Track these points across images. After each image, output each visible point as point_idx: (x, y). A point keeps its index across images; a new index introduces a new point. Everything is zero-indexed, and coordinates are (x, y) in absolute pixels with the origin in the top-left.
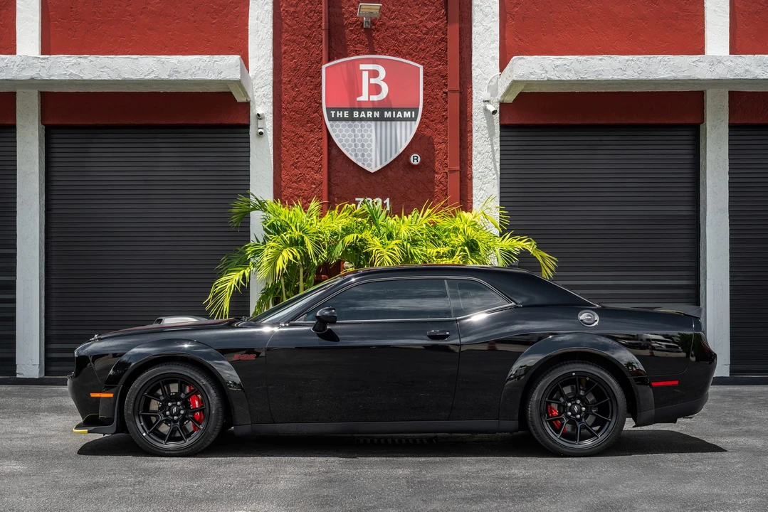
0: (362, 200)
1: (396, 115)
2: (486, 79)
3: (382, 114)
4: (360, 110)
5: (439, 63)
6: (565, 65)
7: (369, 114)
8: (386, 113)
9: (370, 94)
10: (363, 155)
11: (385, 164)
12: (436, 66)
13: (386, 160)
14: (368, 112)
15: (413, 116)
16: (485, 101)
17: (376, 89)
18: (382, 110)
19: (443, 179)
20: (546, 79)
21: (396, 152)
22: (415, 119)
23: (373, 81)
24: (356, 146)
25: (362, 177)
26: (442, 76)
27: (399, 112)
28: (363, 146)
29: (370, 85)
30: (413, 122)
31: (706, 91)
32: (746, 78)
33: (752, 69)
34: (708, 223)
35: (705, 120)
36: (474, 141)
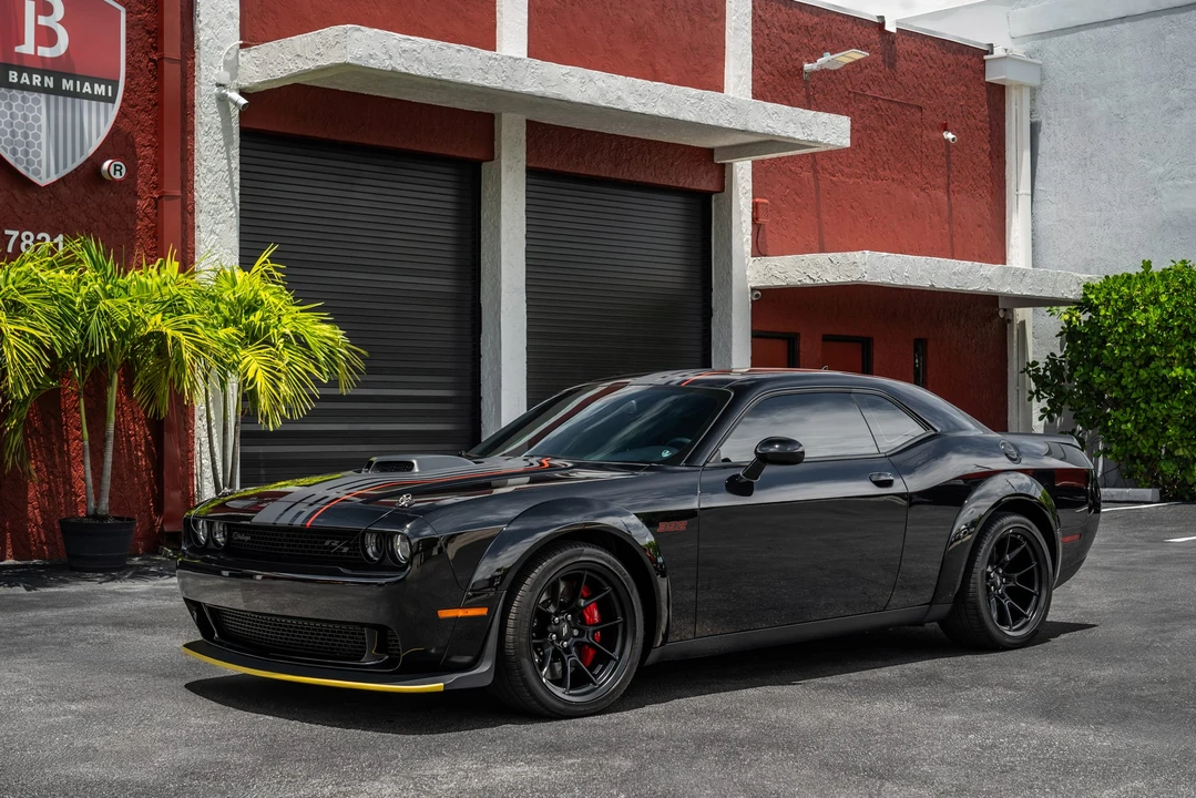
0: (15, 234)
1: (82, 88)
2: (220, 48)
3: (58, 83)
4: (21, 70)
5: (143, 7)
6: (415, 51)
7: (37, 80)
8: (64, 81)
9: (38, 43)
10: (26, 153)
11: (63, 173)
12: (139, 12)
13: (65, 166)
14: (35, 76)
15: (110, 95)
16: (219, 85)
17: (46, 37)
18: (58, 76)
19: (149, 210)
20: (390, 68)
21: (82, 154)
22: (112, 100)
23: (42, 20)
24: (13, 134)
25: (16, 193)
26: (149, 32)
27: (87, 84)
28: (26, 135)
29: (37, 27)
30: (110, 105)
31: (500, 114)
32: (618, 107)
33: (624, 96)
34: (503, 308)
35: (496, 156)
36: (202, 150)
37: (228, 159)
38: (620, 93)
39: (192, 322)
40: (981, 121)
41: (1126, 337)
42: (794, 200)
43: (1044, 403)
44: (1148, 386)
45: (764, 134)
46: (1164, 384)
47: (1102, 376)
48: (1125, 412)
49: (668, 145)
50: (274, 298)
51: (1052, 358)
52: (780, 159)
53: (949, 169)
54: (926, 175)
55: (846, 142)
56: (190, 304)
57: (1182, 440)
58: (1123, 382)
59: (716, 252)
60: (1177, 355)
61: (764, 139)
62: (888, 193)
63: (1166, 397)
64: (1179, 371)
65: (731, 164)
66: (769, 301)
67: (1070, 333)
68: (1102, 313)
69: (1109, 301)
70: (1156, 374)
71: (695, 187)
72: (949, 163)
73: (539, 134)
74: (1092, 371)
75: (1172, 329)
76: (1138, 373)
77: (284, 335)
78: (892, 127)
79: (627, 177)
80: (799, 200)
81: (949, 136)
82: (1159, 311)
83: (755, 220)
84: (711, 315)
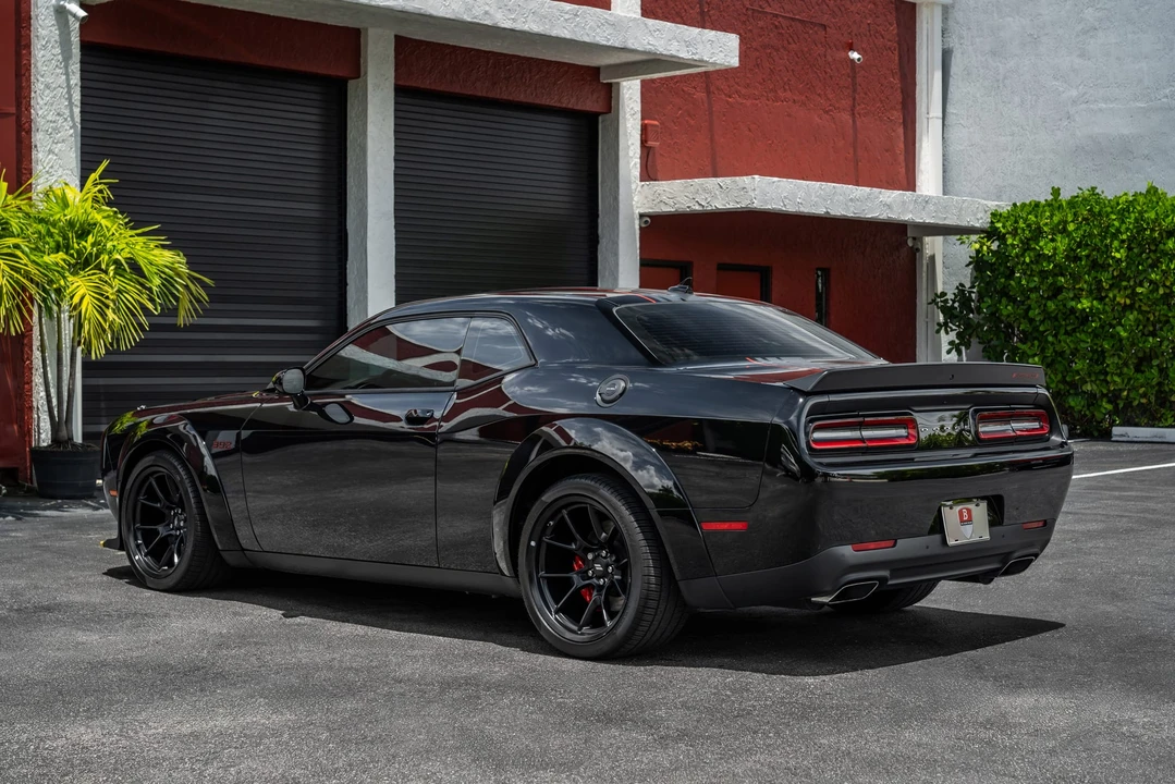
31: (367, 29)
32: (486, 23)
33: (492, 11)
34: (369, 234)
35: (362, 74)
36: (39, 64)
37: (67, 74)
38: (487, 8)
39: (17, 246)
40: (889, 40)
41: (1034, 267)
42: (687, 122)
43: (953, 336)
44: (1056, 319)
45: (644, 52)
46: (1072, 316)
47: (1009, 308)
48: (1033, 345)
49: (549, 63)
50: (108, 222)
51: (961, 288)
52: (672, 78)
53: (855, 91)
54: (830, 96)
55: (735, 62)
56: (15, 229)
57: (1090, 375)
58: (1031, 314)
59: (603, 175)
60: (1085, 286)
61: (644, 57)
62: (789, 115)
63: (1074, 330)
64: (1085, 304)
65: (618, 84)
66: (658, 228)
67: (978, 263)
68: (1010, 241)
69: (1016, 229)
70: (1065, 306)
71: (578, 107)
72: (854, 84)
73: (407, 50)
74: (1000, 302)
75: (1080, 259)
76: (1045, 305)
77: (117, 262)
78: (794, 46)
79: (505, 96)
80: (692, 122)
81: (855, 55)
82: (1067, 240)
83: (643, 142)
84: (598, 242)
